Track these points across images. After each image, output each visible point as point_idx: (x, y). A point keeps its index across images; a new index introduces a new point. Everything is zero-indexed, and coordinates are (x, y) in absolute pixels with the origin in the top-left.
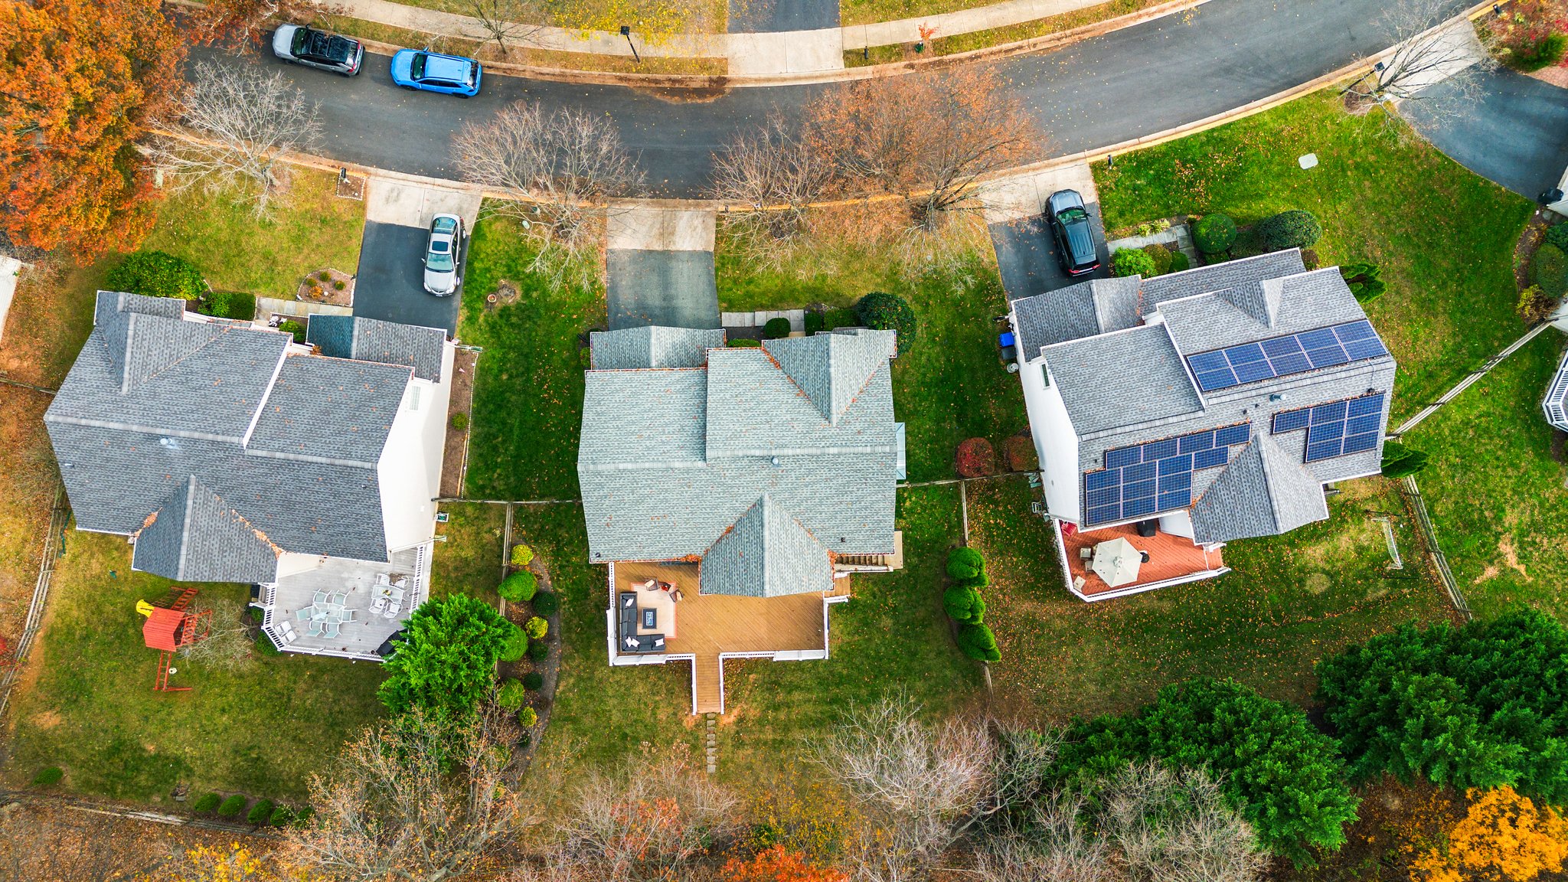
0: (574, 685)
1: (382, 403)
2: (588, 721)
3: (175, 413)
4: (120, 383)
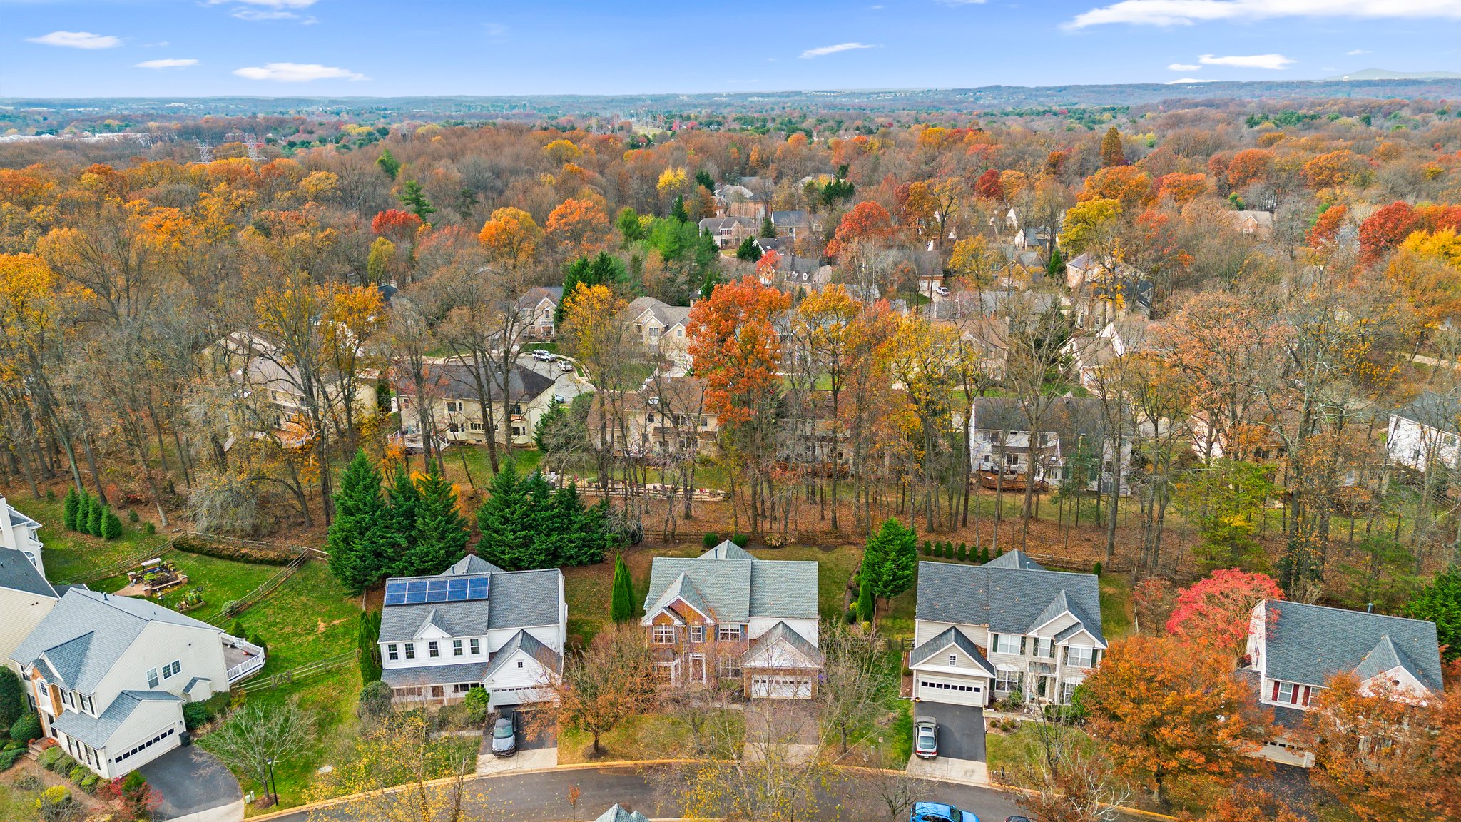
3: (1030, 580)
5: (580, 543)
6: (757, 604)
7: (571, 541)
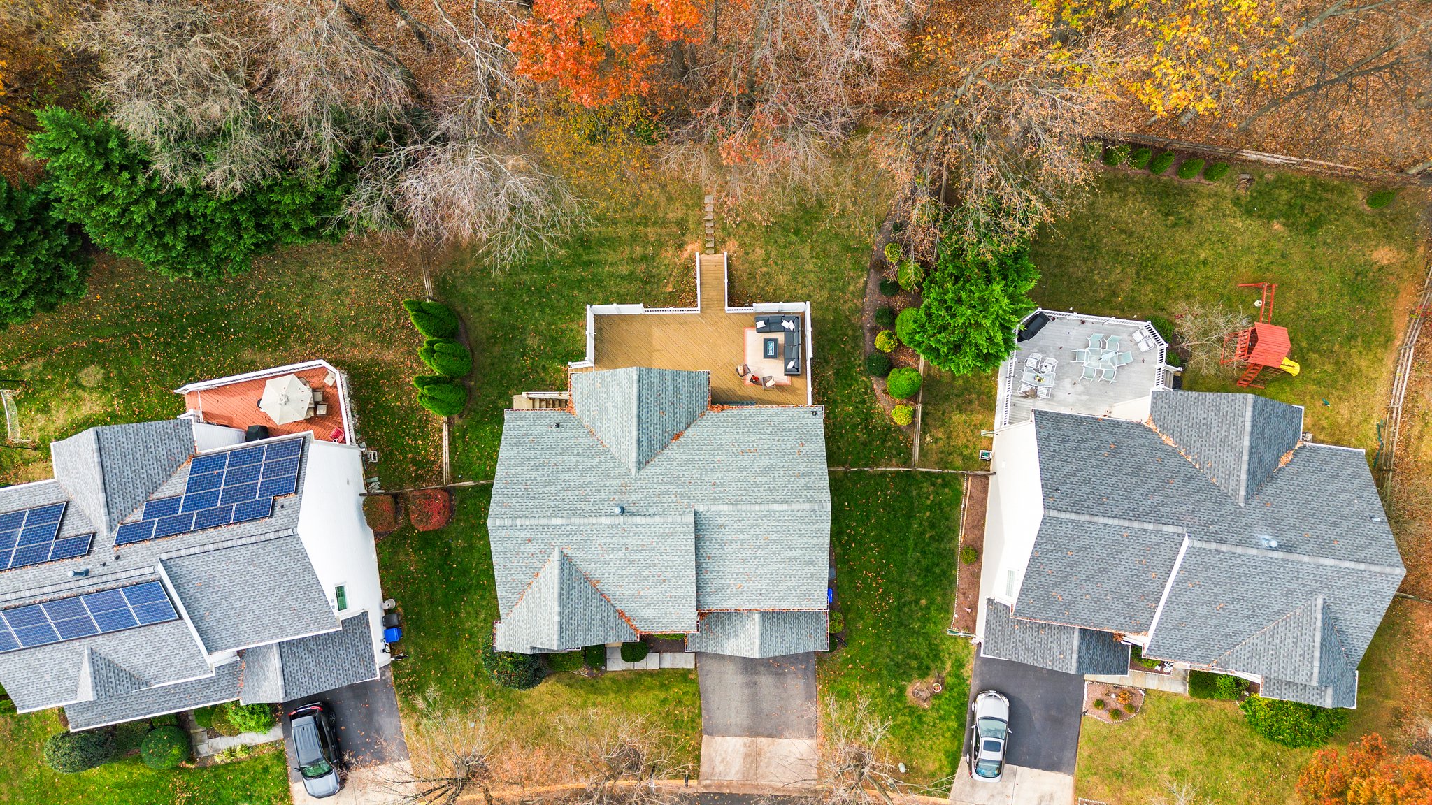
0: (849, 284)
1: (1043, 580)
2: (834, 248)
3: (1263, 574)
4: (1325, 608)
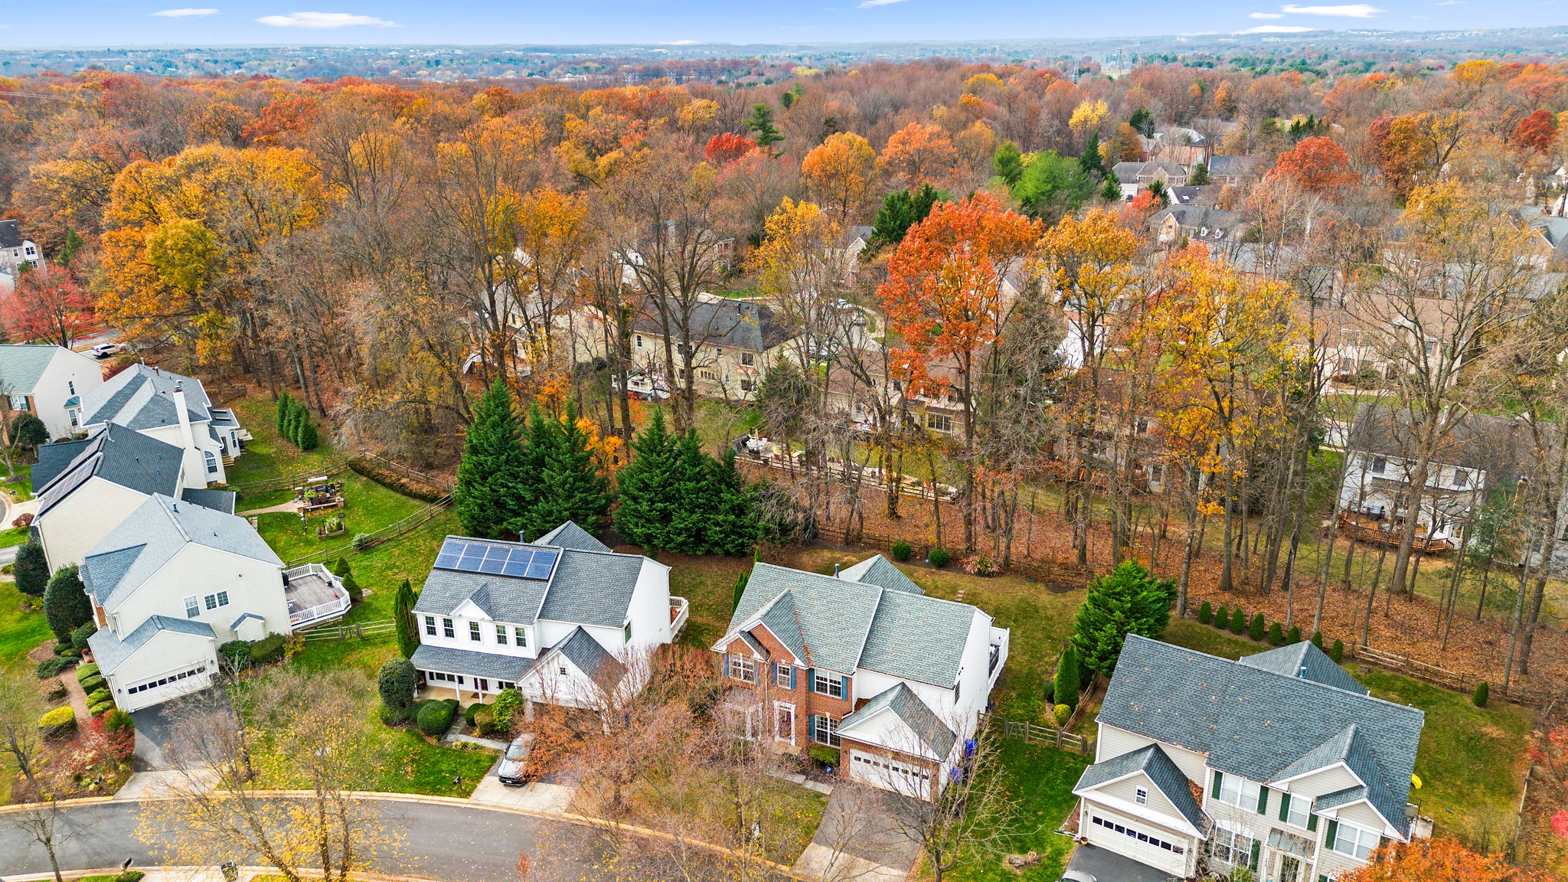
1: (1124, 690)
3: (1300, 697)
4: (1356, 732)
5: (727, 527)
6: (873, 651)
7: (717, 524)
